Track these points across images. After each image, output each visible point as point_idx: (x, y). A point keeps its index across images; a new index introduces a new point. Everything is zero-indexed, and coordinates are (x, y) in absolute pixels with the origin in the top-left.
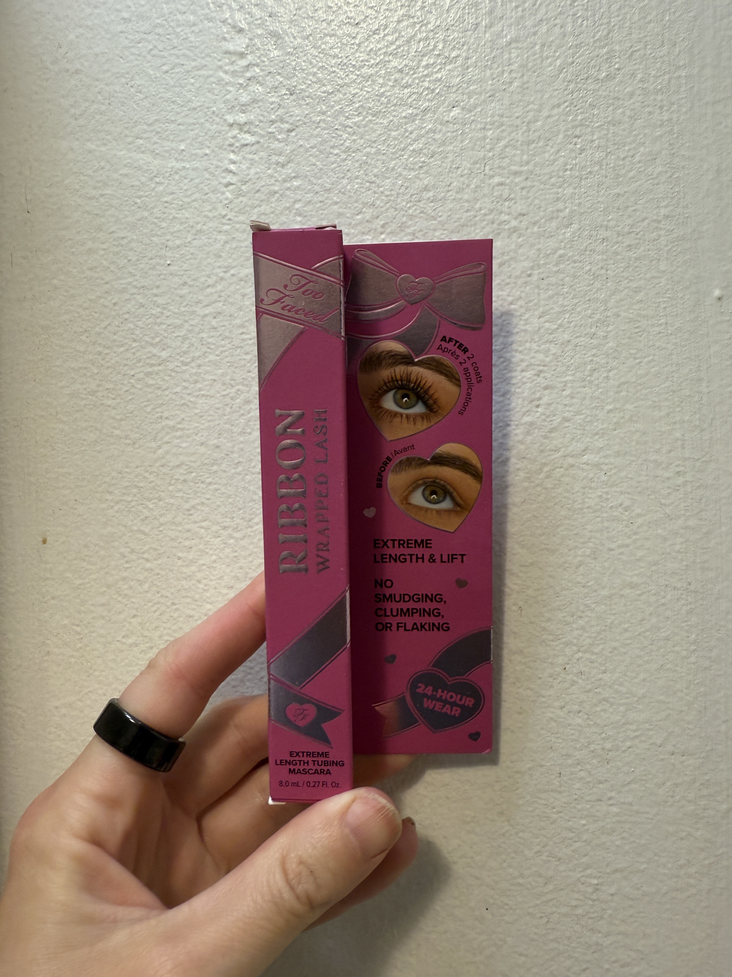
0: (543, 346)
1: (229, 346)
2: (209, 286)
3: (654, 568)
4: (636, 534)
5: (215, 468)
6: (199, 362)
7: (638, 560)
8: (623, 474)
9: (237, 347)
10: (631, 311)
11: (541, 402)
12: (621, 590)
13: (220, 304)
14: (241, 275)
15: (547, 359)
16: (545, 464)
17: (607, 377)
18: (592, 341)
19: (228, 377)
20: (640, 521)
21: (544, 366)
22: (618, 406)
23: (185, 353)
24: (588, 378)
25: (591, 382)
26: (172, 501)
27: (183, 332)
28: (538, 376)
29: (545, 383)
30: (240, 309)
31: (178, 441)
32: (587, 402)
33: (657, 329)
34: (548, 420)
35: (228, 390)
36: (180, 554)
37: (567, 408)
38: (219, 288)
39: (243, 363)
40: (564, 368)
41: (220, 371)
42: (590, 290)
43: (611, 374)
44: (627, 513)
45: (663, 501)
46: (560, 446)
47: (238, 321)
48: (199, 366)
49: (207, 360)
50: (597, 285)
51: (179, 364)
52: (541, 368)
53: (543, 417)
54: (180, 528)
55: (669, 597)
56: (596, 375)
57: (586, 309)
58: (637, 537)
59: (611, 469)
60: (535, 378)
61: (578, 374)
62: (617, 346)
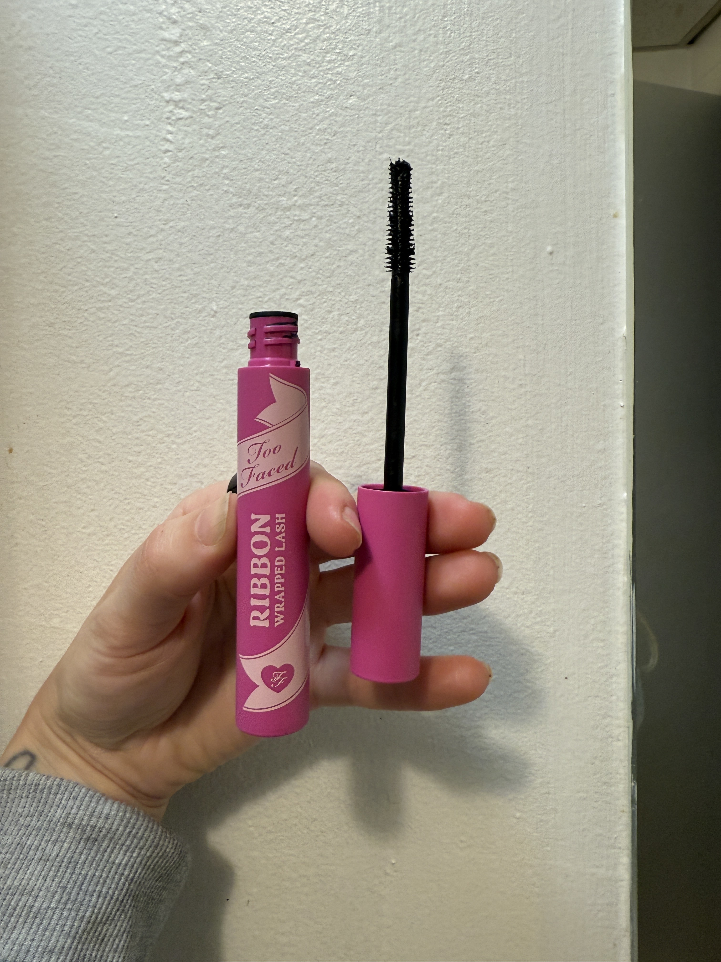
0: (421, 288)
1: (169, 286)
2: (151, 236)
3: (503, 457)
4: (490, 431)
5: (159, 386)
6: (144, 299)
7: (492, 451)
8: (481, 387)
9: (177, 287)
10: (487, 262)
11: (420, 332)
12: (479, 474)
13: (161, 251)
14: (179, 227)
15: (425, 299)
16: (423, 380)
17: (469, 313)
18: (458, 284)
19: (169, 312)
20: (493, 421)
21: (422, 303)
22: (477, 335)
23: (131, 291)
24: (456, 313)
25: (457, 316)
26: (123, 414)
27: (130, 274)
28: (417, 311)
29: (422, 317)
30: (178, 255)
31: (127, 364)
32: (454, 332)
33: (506, 276)
34: (426, 345)
35: (169, 323)
36: (131, 458)
37: (440, 336)
38: (160, 237)
39: (181, 300)
40: (437, 306)
41: (162, 307)
42: (457, 245)
43: (472, 310)
44: (484, 416)
45: (510, 407)
46: (434, 365)
47: (177, 266)
48: (144, 302)
49: (151, 297)
50: (462, 241)
51: (126, 301)
52: (420, 305)
53: (422, 343)
54: (130, 437)
55: (514, 478)
56: (461, 310)
57: (453, 260)
58: (491, 434)
59: (472, 383)
60: (416, 313)
61: (448, 310)
62: (477, 288)
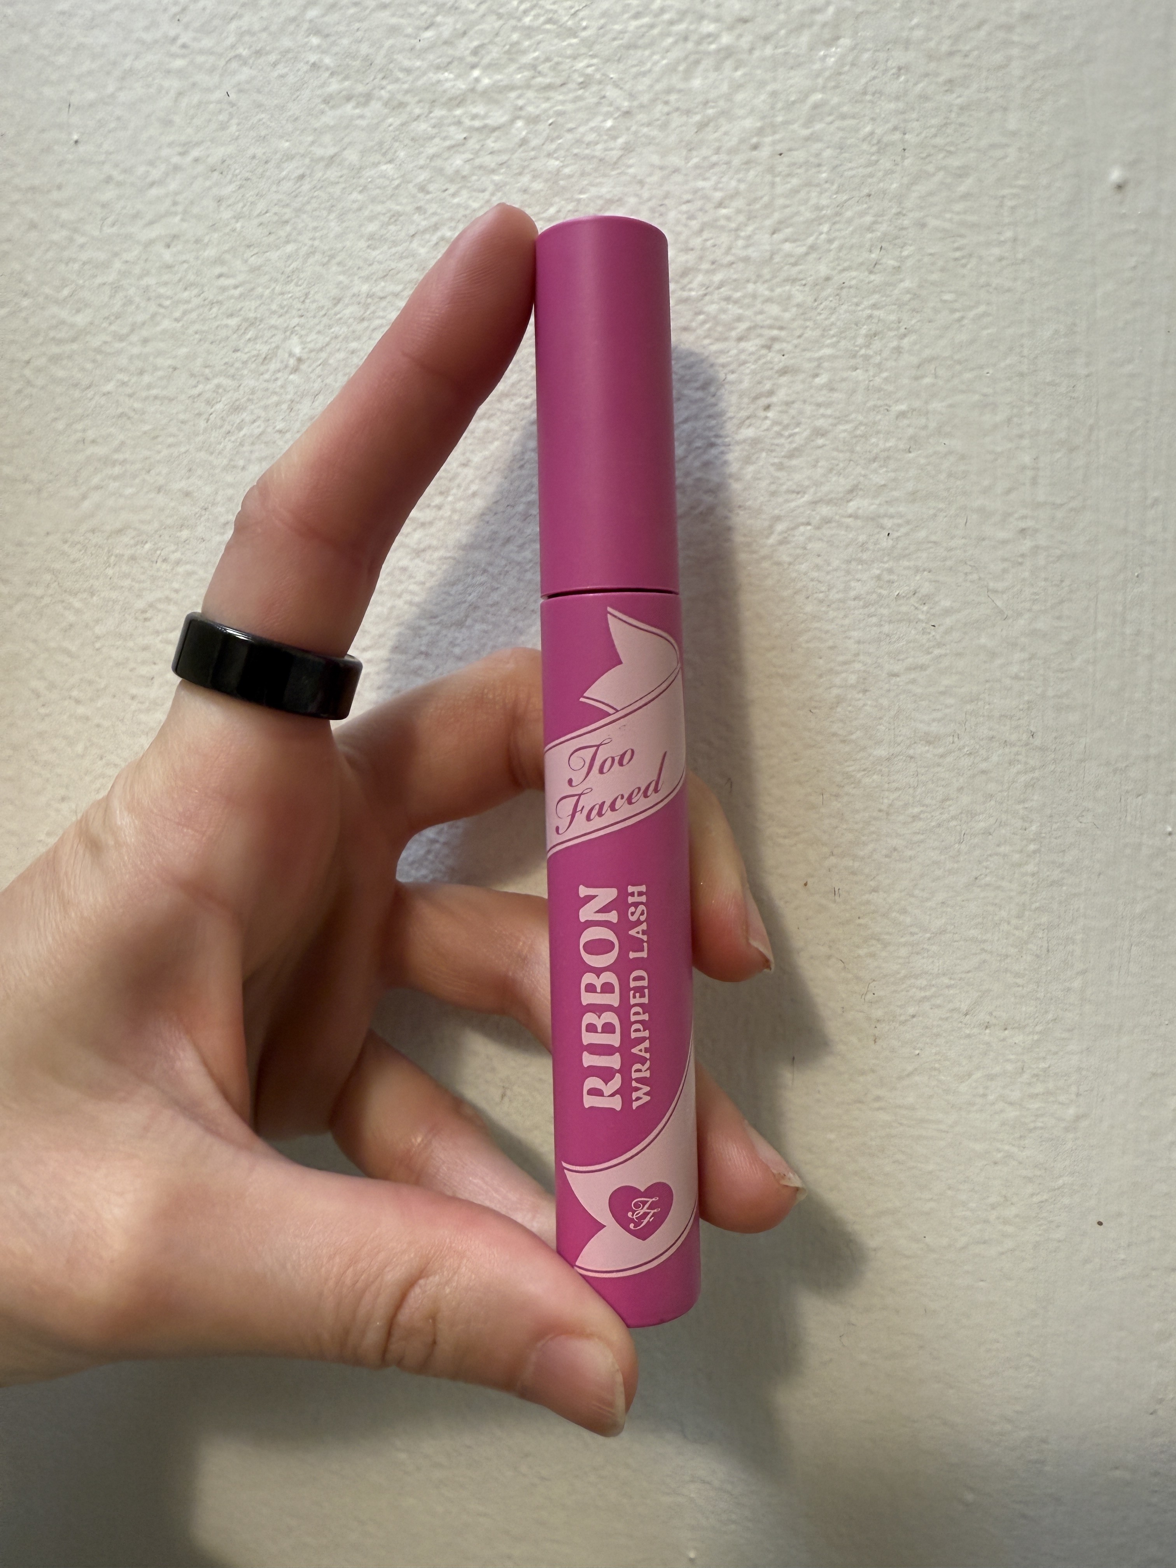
0: (779, 290)
1: (196, 301)
2: (152, 184)
3: (969, 707)
4: (940, 645)
5: (185, 534)
6: (145, 333)
7: (943, 693)
8: (922, 534)
9: (212, 304)
10: (948, 216)
11: (774, 399)
12: (909, 747)
13: (177, 219)
14: (211, 160)
15: (787, 316)
16: (778, 518)
17: (898, 350)
18: (872, 277)
19: (199, 362)
20: (948, 621)
21: (781, 328)
22: (917, 404)
23: (118, 317)
24: (863, 351)
25: (867, 358)
26: (114, 595)
27: (111, 277)
28: (769, 348)
29: (780, 362)
30: (213, 227)
31: (117, 484)
32: (859, 398)
33: (996, 251)
34: (786, 433)
35: (200, 387)
36: (134, 691)
37: (822, 411)
38: (173, 186)
39: (223, 333)
40: (817, 333)
41: (184, 351)
42: (871, 175)
43: (906, 342)
44: (925, 608)
45: (992, 585)
46: (806, 483)
47: (210, 252)
48: (145, 341)
49: (159, 329)
50: (886, 163)
51: (108, 339)
52: (775, 332)
53: (776, 428)
54: (130, 644)
55: (995, 758)
56: (877, 344)
57: (862, 214)
58: (941, 651)
59: (899, 526)
60: (764, 352)
61: (843, 343)
62: (920, 286)
